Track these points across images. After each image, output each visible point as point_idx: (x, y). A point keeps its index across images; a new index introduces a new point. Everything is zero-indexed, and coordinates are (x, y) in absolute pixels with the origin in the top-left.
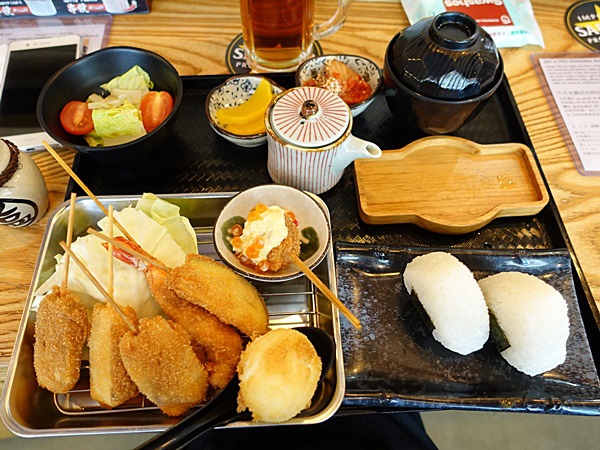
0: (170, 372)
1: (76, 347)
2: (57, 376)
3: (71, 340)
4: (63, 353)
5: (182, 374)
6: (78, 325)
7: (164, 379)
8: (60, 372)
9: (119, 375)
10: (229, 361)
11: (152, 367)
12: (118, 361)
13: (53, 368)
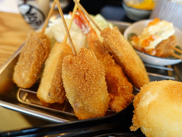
0: (90, 85)
1: (39, 61)
2: (23, 75)
3: (37, 56)
4: (31, 62)
5: (97, 90)
6: (44, 49)
7: (85, 89)
8: (26, 73)
9: (57, 82)
10: (125, 96)
11: (79, 78)
12: (59, 73)
13: (23, 70)
